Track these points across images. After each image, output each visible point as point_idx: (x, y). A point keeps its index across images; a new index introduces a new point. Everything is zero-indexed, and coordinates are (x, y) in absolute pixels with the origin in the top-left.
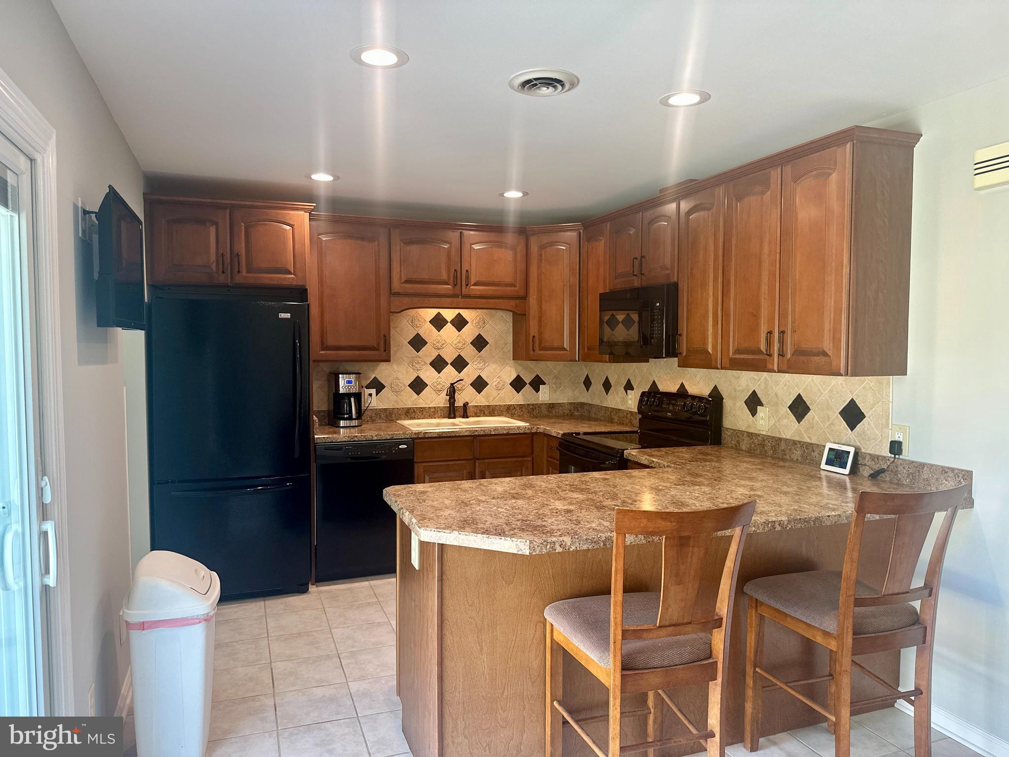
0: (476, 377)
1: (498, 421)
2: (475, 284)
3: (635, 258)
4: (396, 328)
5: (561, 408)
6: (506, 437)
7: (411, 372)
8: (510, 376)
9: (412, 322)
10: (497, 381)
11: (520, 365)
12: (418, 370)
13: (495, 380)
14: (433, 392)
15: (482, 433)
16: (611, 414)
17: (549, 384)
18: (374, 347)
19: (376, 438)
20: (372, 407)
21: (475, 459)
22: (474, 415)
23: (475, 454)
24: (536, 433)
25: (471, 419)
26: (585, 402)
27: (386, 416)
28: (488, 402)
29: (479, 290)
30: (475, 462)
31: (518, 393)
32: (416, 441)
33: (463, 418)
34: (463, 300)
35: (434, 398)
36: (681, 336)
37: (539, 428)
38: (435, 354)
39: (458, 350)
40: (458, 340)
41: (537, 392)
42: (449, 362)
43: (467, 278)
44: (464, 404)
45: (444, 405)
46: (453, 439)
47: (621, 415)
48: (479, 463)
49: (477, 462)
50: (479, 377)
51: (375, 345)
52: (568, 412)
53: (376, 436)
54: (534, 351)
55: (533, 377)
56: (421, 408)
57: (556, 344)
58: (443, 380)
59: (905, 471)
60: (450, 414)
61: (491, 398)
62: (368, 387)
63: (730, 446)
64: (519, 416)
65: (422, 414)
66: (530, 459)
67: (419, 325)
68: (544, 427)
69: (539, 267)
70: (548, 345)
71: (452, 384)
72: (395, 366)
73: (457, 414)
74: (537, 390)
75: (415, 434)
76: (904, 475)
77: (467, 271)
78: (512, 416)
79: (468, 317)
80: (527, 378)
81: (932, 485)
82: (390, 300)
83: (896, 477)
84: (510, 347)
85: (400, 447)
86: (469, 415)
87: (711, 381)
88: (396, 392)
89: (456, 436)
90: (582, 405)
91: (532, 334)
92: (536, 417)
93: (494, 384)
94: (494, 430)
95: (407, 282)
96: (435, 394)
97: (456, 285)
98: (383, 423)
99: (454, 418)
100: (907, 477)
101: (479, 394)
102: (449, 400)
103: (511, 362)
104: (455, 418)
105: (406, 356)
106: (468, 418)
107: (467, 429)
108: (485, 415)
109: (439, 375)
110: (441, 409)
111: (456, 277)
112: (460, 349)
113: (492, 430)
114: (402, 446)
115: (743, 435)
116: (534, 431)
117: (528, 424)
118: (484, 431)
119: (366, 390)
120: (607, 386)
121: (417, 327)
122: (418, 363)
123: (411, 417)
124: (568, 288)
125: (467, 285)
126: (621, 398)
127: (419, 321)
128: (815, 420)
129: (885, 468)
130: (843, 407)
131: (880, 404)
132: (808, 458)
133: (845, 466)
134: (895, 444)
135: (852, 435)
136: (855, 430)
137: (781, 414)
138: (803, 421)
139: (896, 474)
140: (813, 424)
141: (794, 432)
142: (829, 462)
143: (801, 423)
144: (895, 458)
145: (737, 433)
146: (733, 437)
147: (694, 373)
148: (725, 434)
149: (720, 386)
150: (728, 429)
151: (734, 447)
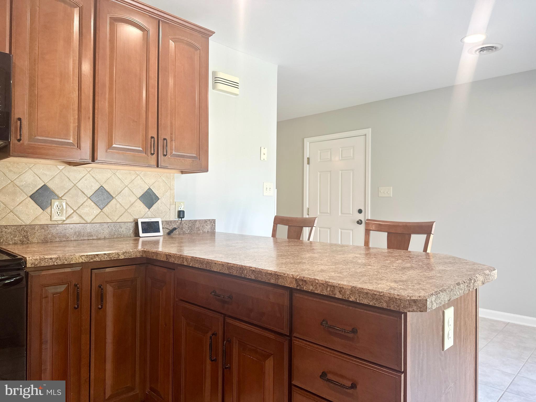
59: (187, 226)
63: (11, 243)
76: (186, 229)
81: (201, 230)
83: (182, 231)
100: (188, 229)
128: (118, 205)
129: (176, 227)
130: (142, 194)
131: (169, 191)
132: (116, 233)
133: (158, 231)
134: (181, 212)
135: (149, 211)
136: (151, 208)
137: (81, 204)
138: (106, 207)
139: (182, 229)
140: (116, 208)
141: (96, 216)
142: (144, 231)
143: (104, 209)
144: (181, 220)
145: (23, 228)
146: (17, 233)
148: (2, 232)
150: (6, 226)
151: (19, 242)
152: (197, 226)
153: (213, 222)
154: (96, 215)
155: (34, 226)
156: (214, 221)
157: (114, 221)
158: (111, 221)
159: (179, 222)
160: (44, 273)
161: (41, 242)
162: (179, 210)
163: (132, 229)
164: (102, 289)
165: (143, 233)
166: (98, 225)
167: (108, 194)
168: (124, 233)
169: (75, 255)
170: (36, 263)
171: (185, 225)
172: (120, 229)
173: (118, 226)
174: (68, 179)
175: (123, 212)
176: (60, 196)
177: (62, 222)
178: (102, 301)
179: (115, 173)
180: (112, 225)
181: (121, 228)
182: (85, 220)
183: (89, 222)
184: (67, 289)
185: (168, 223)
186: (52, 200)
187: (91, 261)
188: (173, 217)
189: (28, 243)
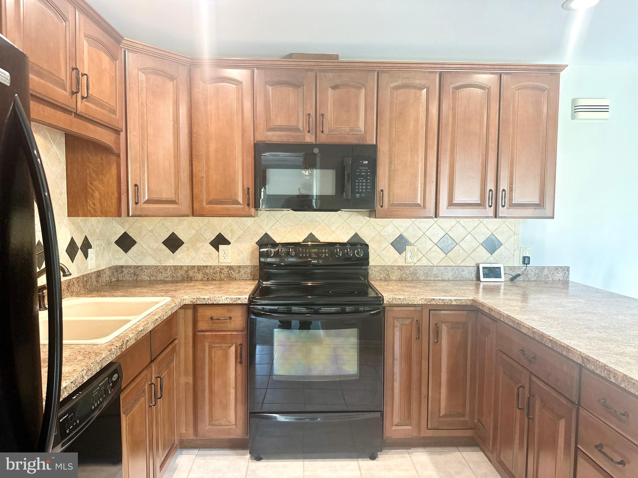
8: (66, 240)
11: (73, 224)
17: (94, 247)
21: (151, 362)
23: (152, 355)
31: (73, 262)
34: (75, 119)
36: (382, 191)
41: (86, 259)
47: (209, 271)
48: (154, 366)
54: (136, 204)
55: (83, 238)
57: (164, 196)
59: (533, 273)
63: (378, 279)
64: (77, 293)
70: (154, 196)
74: (87, 256)
76: (532, 275)
80: (79, 242)
81: (549, 278)
83: (527, 277)
85: (113, 379)
87: (351, 230)
91: (133, 182)
100: (534, 276)
103: (66, 219)
114: (115, 376)
115: (393, 269)
126: (205, 253)
128: (461, 251)
129: (520, 273)
130: (484, 239)
131: (514, 236)
132: (459, 276)
133: (500, 276)
134: (526, 258)
135: (491, 257)
136: (494, 254)
137: (429, 249)
138: (450, 252)
139: (527, 275)
140: (459, 254)
141: (441, 261)
142: (486, 276)
143: (449, 254)
144: (526, 266)
145: (386, 268)
146: (382, 272)
147: (327, 224)
148: (372, 270)
149: (361, 233)
150: (375, 266)
151: (383, 279)
152: (546, 273)
153: (566, 270)
154: (441, 259)
155: (393, 267)
156: (568, 269)
157: (458, 265)
158: (454, 265)
159: (524, 268)
160: (395, 308)
161: (398, 279)
162: (524, 256)
163: (474, 273)
164: (438, 327)
165: (484, 277)
166: (443, 268)
167: (452, 240)
168: (467, 276)
169: (416, 297)
170: (390, 301)
171: (531, 271)
172: (462, 273)
173: (461, 270)
174: (419, 229)
175: (465, 257)
176: (413, 243)
177: (413, 264)
178: (438, 337)
179: (459, 222)
180: (455, 269)
181: (464, 271)
182: (432, 263)
183: (435, 265)
184: (411, 323)
185: (512, 268)
186: (407, 246)
187: (429, 303)
188: (518, 262)
189: (389, 280)
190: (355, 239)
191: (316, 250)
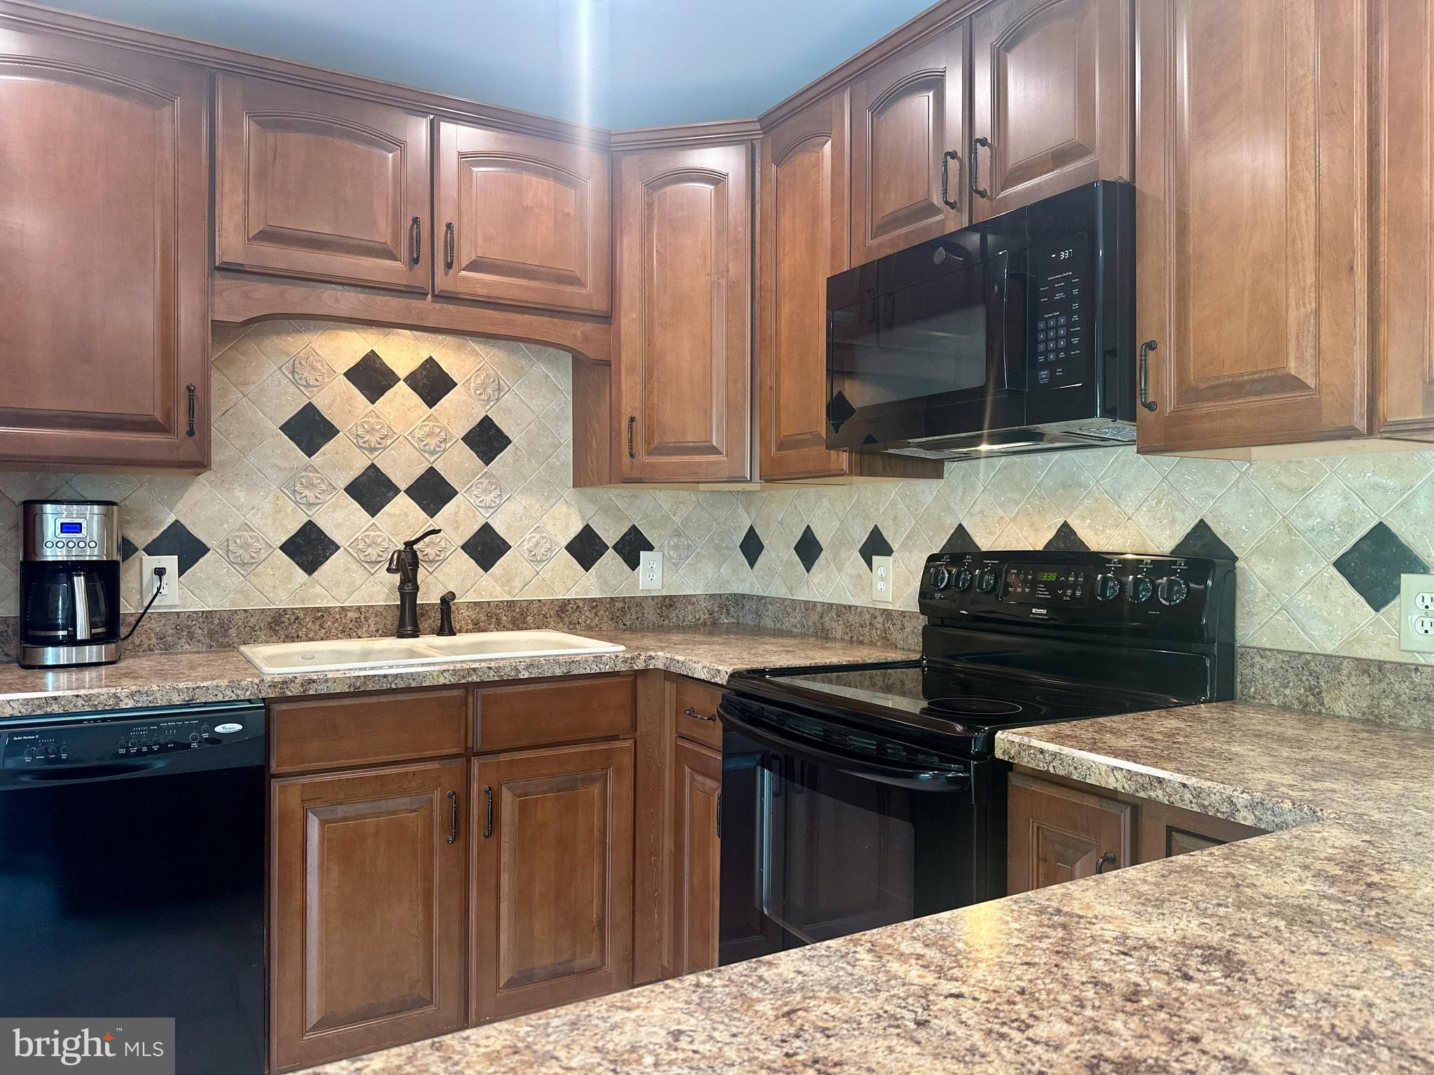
0: (476, 527)
1: (536, 641)
2: (474, 266)
3: (948, 154)
4: (245, 384)
5: (690, 607)
6: (561, 685)
7: (289, 511)
8: (567, 527)
9: (293, 373)
10: (534, 540)
11: (593, 500)
12: (310, 505)
13: (527, 536)
14: (355, 566)
15: (492, 676)
16: (822, 617)
17: (661, 549)
18: (156, 422)
19: (131, 704)
20: (159, 607)
21: (468, 754)
22: (470, 626)
23: (470, 741)
24: (645, 672)
25: (461, 639)
26: (747, 592)
27: (211, 634)
28: (509, 593)
29: (484, 283)
30: (469, 761)
31: (587, 570)
32: (277, 708)
33: (438, 634)
34: (438, 306)
35: (358, 582)
36: (1153, 349)
37: (651, 658)
38: (359, 464)
39: (426, 455)
40: (427, 429)
41: (633, 570)
42: (403, 486)
43: (450, 246)
44: (443, 600)
45: (385, 601)
46: (400, 697)
47: (853, 619)
48: (481, 767)
49: (476, 762)
50: (486, 529)
51: (159, 416)
52: (707, 616)
53: (132, 695)
54: (632, 455)
55: (624, 530)
56: (319, 609)
57: (691, 438)
58: (386, 534)
60: (402, 624)
61: (518, 584)
62: (152, 550)
63: (1275, 702)
64: (589, 628)
65: (321, 626)
66: (629, 743)
67: (312, 382)
68: (662, 654)
69: (645, 237)
70: (670, 439)
71: (409, 545)
72: (240, 494)
73: (424, 625)
74: (633, 563)
75: (273, 685)
77: (449, 226)
78: (572, 628)
79: (454, 371)
80: (610, 534)
82: (213, 286)
84: (566, 455)
85: (219, 729)
86: (456, 626)
87: (1183, 511)
88: (243, 564)
89: (409, 690)
90: (739, 600)
91: (627, 413)
92: (632, 629)
93: (526, 546)
94: (527, 668)
95: (268, 236)
96: (362, 571)
97: (416, 261)
98: (198, 652)
99: (415, 634)
101: (486, 571)
102: (401, 588)
103: (570, 492)
104: (418, 637)
105: (273, 465)
106: (454, 634)
107: (445, 667)
108: (500, 626)
109: (373, 520)
110: (378, 612)
111: (415, 241)
112: (432, 453)
113: (521, 668)
114: (227, 725)
115: (1338, 669)
116: (640, 665)
117: (622, 648)
118: (498, 669)
119: (146, 557)
120: (808, 549)
121: (308, 386)
122: (311, 485)
123: (287, 636)
124: (724, 291)
125: (449, 266)
126: (852, 577)
127: (313, 368)
145: (1307, 663)
146: (1291, 676)
147: (1111, 491)
148: (1252, 666)
149: (1219, 522)
150: (1264, 650)
151: (1296, 706)
155: (1338, 662)
161: (1360, 717)
170: (1012, 752)
186: (1404, 576)
189: (1320, 712)
190: (1199, 543)
191: (1053, 577)
